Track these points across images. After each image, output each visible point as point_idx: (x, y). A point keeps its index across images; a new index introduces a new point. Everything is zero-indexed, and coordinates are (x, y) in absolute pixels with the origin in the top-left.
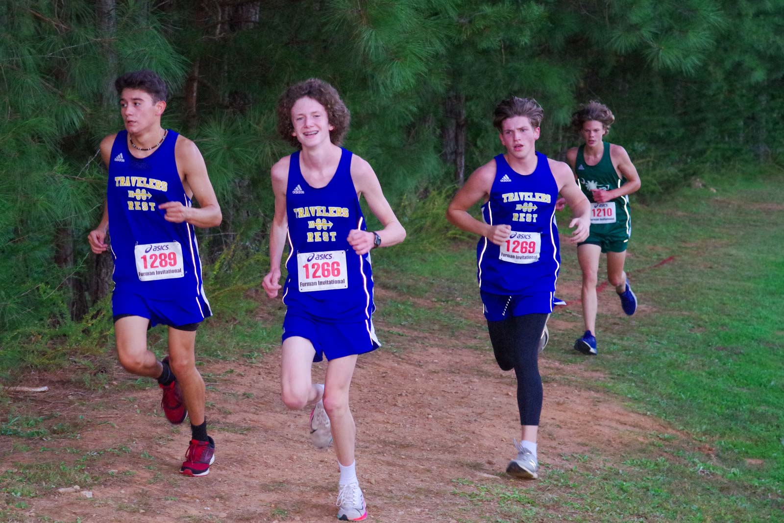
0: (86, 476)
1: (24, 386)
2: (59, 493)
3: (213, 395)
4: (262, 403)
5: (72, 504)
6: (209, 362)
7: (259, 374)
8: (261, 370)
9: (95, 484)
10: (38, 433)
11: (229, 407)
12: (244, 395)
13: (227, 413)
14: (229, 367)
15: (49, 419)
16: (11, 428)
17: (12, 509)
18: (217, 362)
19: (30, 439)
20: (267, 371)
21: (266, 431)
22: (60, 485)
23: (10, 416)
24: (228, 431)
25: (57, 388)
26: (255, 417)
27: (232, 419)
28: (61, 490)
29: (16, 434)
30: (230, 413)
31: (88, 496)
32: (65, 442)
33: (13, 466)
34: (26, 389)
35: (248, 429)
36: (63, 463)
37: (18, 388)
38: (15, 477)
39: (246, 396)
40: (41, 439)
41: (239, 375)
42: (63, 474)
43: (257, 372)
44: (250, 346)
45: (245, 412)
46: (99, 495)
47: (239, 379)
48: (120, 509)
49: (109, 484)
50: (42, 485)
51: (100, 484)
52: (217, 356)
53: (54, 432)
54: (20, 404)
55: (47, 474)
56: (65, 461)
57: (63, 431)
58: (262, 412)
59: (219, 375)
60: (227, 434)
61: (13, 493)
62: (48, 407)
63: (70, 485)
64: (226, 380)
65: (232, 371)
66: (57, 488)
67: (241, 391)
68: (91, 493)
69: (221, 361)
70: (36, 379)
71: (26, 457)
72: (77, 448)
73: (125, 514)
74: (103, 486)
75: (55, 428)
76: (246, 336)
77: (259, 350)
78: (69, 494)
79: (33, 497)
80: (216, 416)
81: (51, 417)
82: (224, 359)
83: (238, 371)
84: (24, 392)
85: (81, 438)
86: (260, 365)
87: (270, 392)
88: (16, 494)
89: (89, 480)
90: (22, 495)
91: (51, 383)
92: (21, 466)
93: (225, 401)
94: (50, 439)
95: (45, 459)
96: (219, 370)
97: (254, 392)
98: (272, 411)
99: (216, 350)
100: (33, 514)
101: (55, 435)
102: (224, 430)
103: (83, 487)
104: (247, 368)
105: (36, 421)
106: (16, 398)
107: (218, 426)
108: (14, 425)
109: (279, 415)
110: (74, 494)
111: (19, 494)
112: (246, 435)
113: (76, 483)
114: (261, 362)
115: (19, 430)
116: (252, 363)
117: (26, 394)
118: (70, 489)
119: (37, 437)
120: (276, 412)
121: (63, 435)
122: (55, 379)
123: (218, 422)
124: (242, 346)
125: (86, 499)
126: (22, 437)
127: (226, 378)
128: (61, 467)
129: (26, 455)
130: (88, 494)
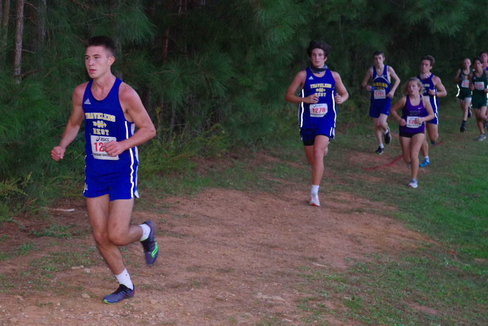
0: (88, 261)
1: (61, 208)
2: (72, 269)
3: (166, 215)
4: (194, 221)
5: (78, 276)
6: (166, 196)
7: (194, 204)
8: (195, 202)
9: (92, 265)
10: (65, 235)
11: (174, 222)
12: (184, 215)
13: (172, 226)
14: (177, 200)
15: (73, 227)
16: (51, 232)
17: (44, 278)
18: (171, 197)
19: (60, 238)
20: (199, 202)
21: (194, 236)
22: (73, 265)
23: (51, 225)
24: (172, 236)
25: (80, 210)
26: (189, 229)
27: (176, 229)
28: (73, 268)
29: (53, 235)
30: (175, 226)
31: (87, 272)
32: (79, 241)
33: (48, 254)
34: (62, 210)
35: (183, 235)
36: (76, 252)
37: (58, 209)
38: (48, 259)
39: (185, 216)
40: (66, 238)
41: (183, 204)
42: (75, 259)
43: (193, 203)
44: (191, 188)
45: (183, 225)
46: (94, 271)
47: (182, 207)
48: (105, 279)
49: (101, 265)
50: (63, 265)
51: (95, 265)
52: (171, 193)
53: (74, 235)
54: (58, 218)
55: (67, 259)
56: (78, 251)
57: (79, 234)
58: (193, 226)
59: (171, 204)
60: (171, 238)
61: (46, 269)
62: (73, 220)
63: (79, 265)
64: (174, 207)
65: (179, 202)
66: (71, 266)
67: (183, 213)
68: (89, 270)
69: (173, 196)
70: (68, 204)
71: (56, 249)
72: (85, 244)
73: (107, 282)
74: (97, 266)
75: (75, 232)
76: (190, 182)
77: (196, 190)
78: (77, 270)
79: (57, 272)
80: (167, 227)
81: (73, 226)
82: (175, 195)
83: (182, 202)
84: (60, 211)
85: (88, 238)
86: (196, 199)
87: (200, 214)
88: (47, 269)
89: (89, 263)
90: (51, 270)
91: (76, 207)
92: (52, 253)
93: (173, 219)
94: (71, 238)
95: (66, 250)
96: (172, 201)
97: (191, 214)
98: (199, 225)
99: (171, 190)
100: (55, 281)
101: (75, 236)
102: (170, 235)
103: (85, 267)
104: (188, 200)
105: (65, 228)
106: (56, 215)
107: (167, 233)
108: (52, 230)
109: (203, 227)
110: (80, 270)
111: (49, 270)
112: (182, 239)
113: (82, 264)
114: (196, 197)
115: (55, 233)
116: (191, 198)
117: (62, 213)
118: (78, 268)
119: (64, 237)
120: (202, 226)
121: (79, 237)
122: (79, 204)
123: (168, 231)
124: (187, 188)
125: (86, 273)
126: (56, 237)
127: (175, 206)
128: (75, 255)
129: (57, 247)
130: (88, 271)
